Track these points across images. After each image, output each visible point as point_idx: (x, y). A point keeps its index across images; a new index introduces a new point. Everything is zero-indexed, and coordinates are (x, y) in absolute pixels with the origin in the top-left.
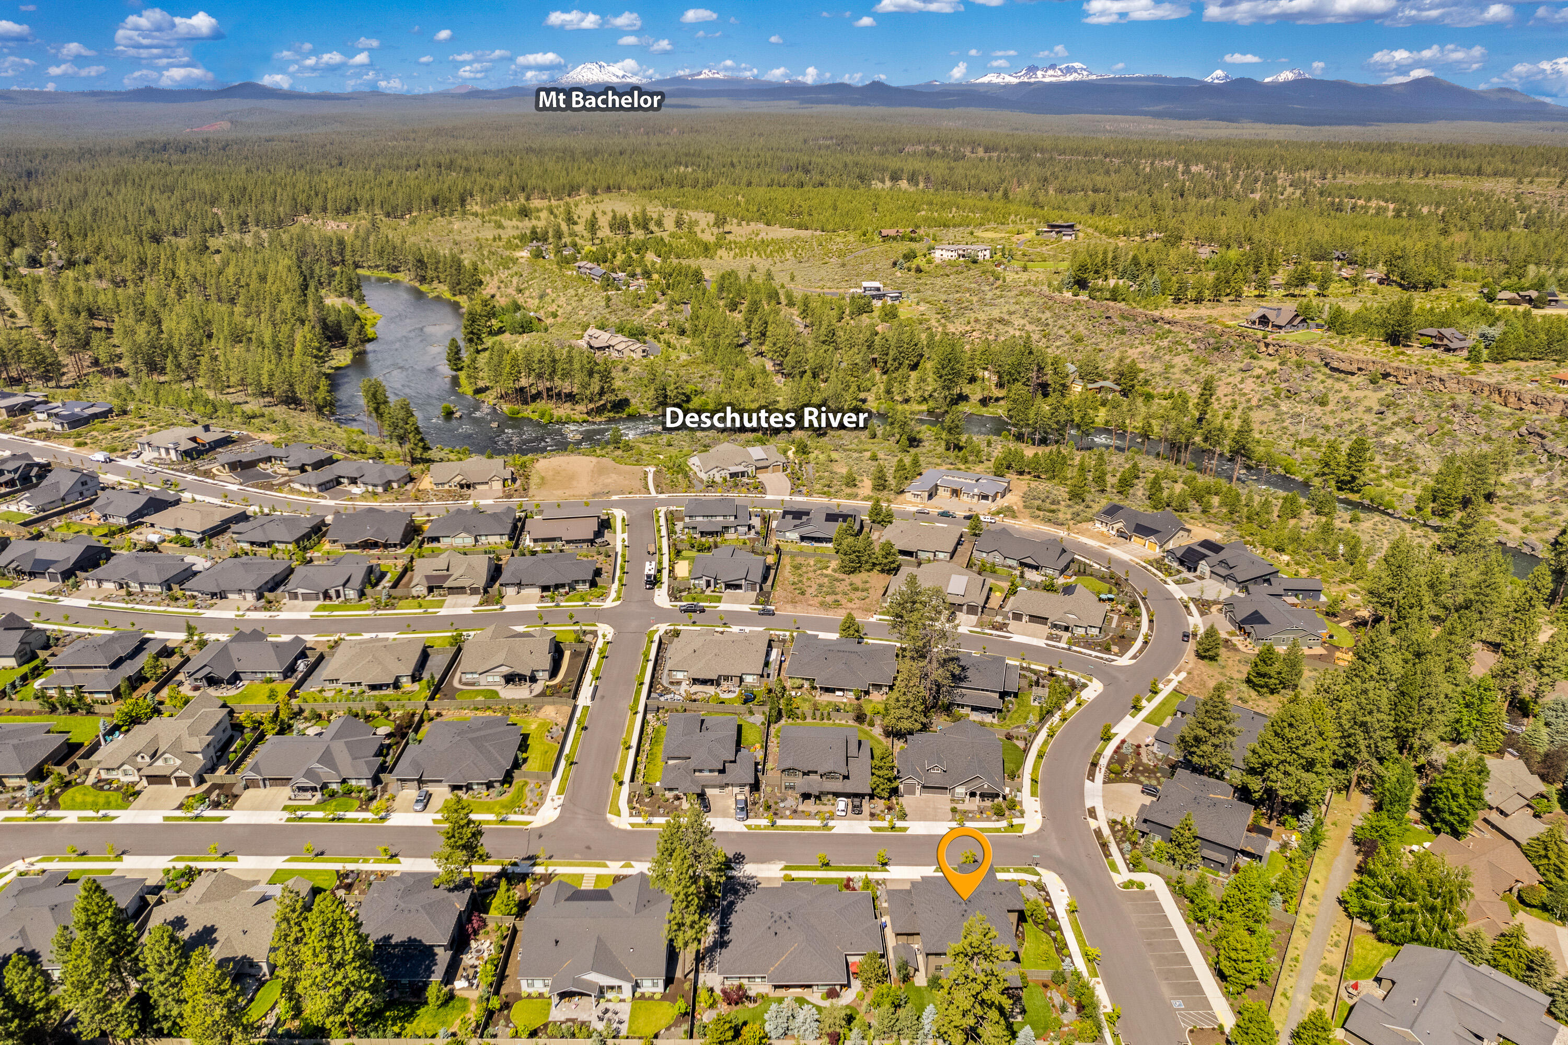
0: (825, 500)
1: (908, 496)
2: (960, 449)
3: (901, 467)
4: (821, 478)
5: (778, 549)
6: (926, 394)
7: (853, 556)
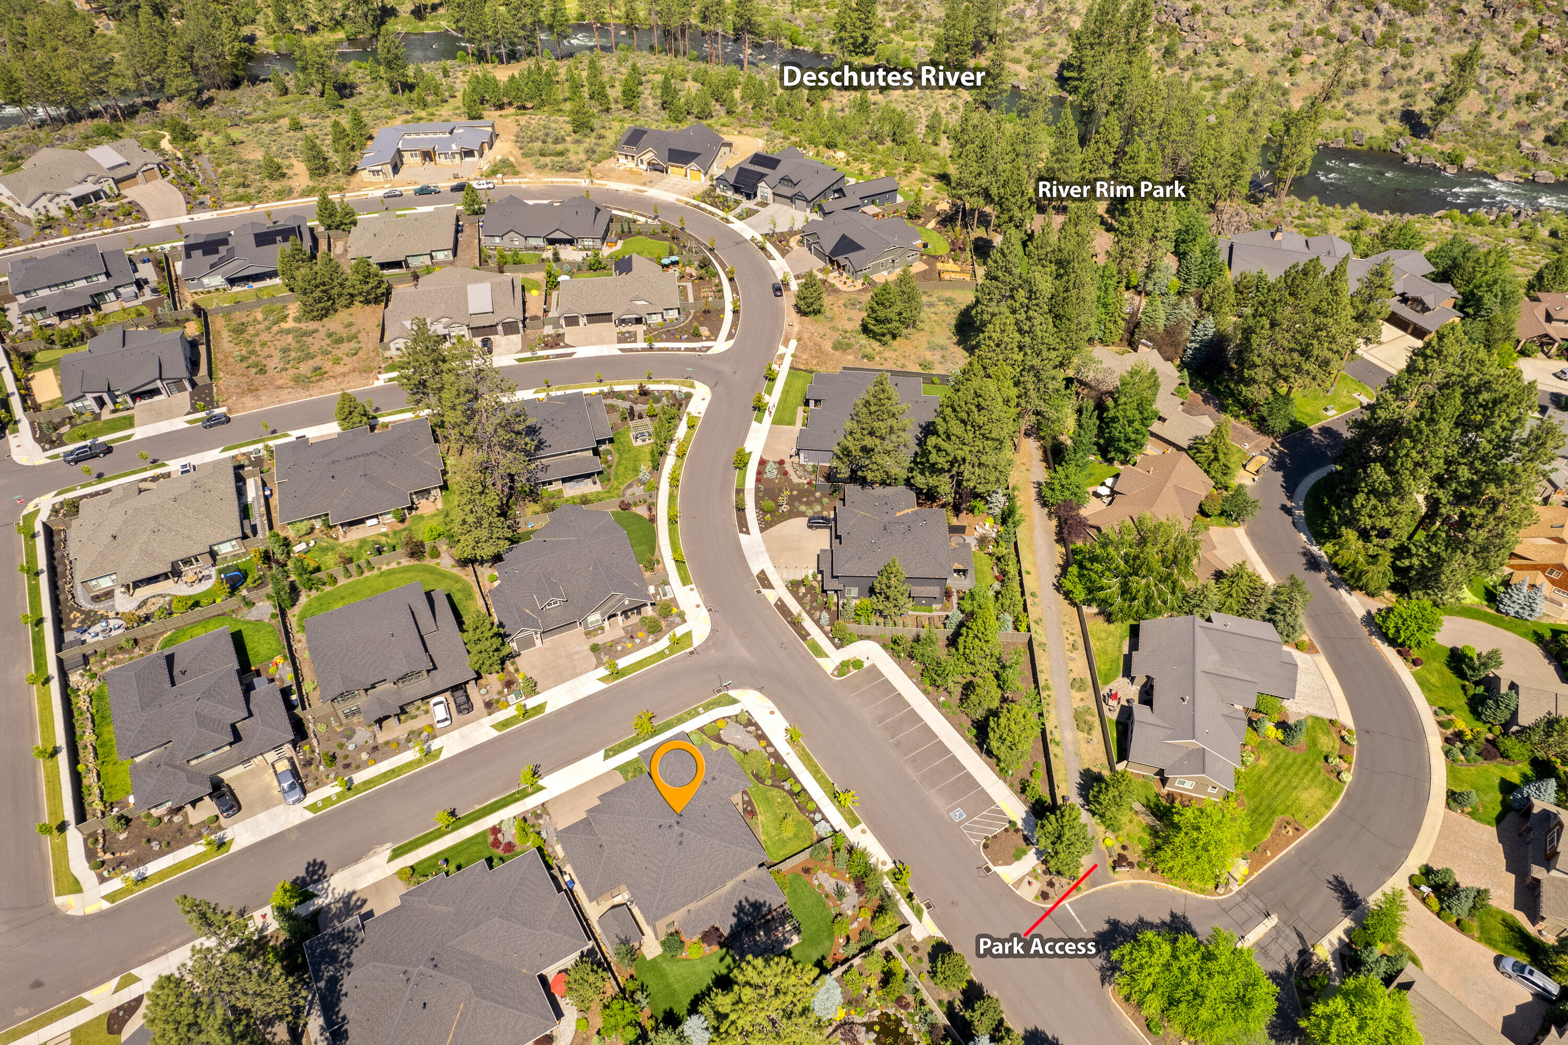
0: (245, 209)
1: (364, 175)
2: (411, 87)
3: (339, 133)
4: (227, 175)
5: (199, 311)
6: (337, 14)
7: (317, 293)
